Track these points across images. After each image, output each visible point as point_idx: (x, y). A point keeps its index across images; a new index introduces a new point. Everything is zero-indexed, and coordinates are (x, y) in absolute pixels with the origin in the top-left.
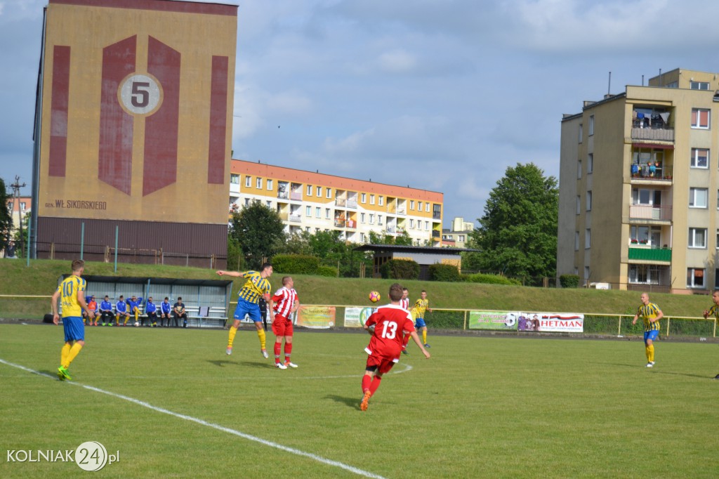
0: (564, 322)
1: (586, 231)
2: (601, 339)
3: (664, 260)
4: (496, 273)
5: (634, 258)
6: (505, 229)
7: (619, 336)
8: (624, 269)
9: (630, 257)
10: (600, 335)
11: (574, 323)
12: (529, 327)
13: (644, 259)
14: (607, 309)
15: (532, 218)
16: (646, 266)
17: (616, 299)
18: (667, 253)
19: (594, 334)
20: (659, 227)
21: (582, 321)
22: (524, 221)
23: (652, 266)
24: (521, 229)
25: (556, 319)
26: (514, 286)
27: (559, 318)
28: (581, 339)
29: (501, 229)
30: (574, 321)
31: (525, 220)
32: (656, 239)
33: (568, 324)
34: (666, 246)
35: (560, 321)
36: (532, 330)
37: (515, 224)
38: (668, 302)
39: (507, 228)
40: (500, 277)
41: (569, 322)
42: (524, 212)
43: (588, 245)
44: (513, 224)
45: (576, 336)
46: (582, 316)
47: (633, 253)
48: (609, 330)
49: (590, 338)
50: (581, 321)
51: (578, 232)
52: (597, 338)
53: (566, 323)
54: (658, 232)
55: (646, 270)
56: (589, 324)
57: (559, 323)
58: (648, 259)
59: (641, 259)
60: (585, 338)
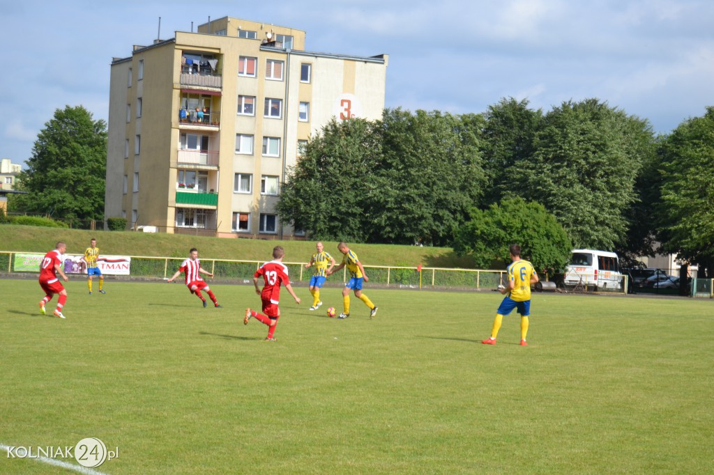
0: (110, 264)
1: (135, 175)
2: (147, 281)
3: (210, 204)
4: (43, 216)
5: (182, 202)
6: (53, 172)
7: (165, 279)
8: (171, 212)
9: (177, 201)
10: (147, 277)
11: (121, 266)
12: (76, 269)
13: (191, 203)
14: (153, 252)
15: (80, 160)
16: (193, 210)
17: (163, 242)
18: (213, 198)
19: (140, 277)
20: (206, 172)
21: (129, 263)
22: (72, 164)
23: (199, 210)
24: (68, 171)
25: (103, 262)
26: (61, 229)
27: (106, 260)
28: (128, 281)
29: (49, 171)
30: (121, 263)
31: (74, 163)
32: (203, 183)
33: (115, 267)
34: (212, 190)
35: (107, 263)
36: (78, 272)
37: (63, 167)
38: (213, 245)
39: (56, 170)
40: (46, 219)
41: (116, 264)
42: (73, 155)
43: (136, 189)
44: (61, 167)
45: (122, 279)
46: (128, 258)
47: (180, 197)
48: (155, 273)
49: (137, 280)
50: (127, 264)
51: (126, 176)
52: (143, 280)
53: (113, 265)
54: (204, 177)
55: (192, 214)
56: (136, 267)
57: (105, 266)
58: (194, 203)
59: (188, 203)
60: (132, 280)
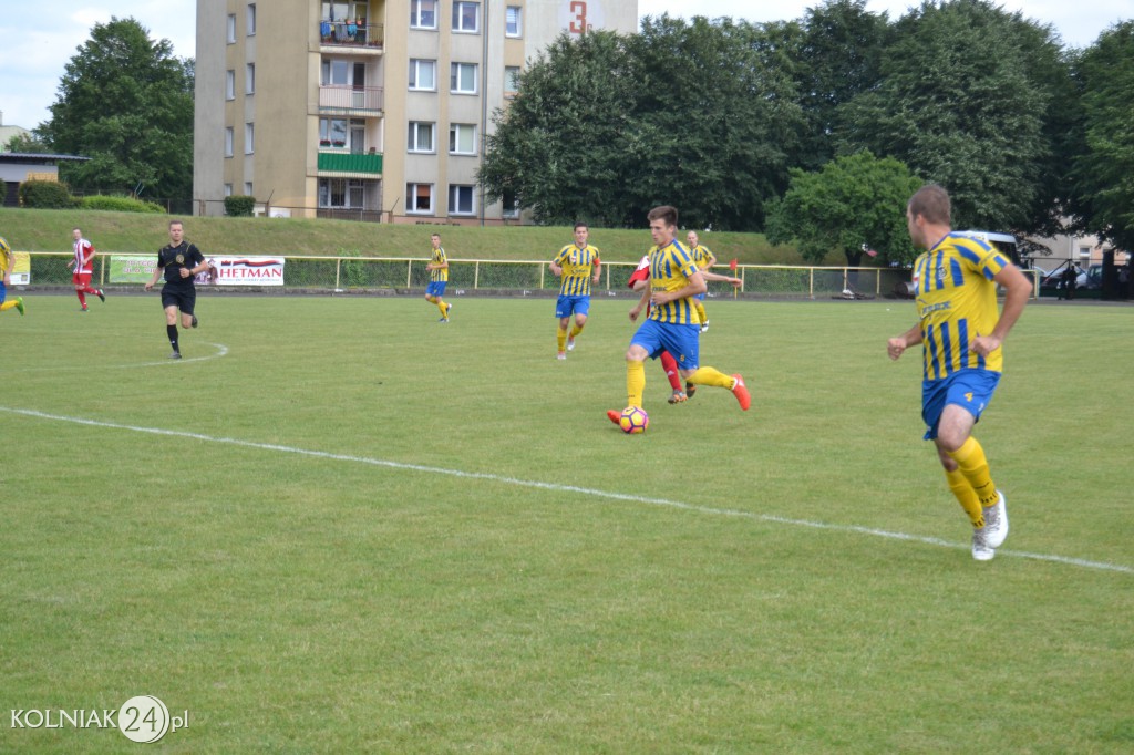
0: (254, 269)
1: (246, 127)
2: (311, 294)
3: (371, 171)
4: (128, 194)
5: (327, 169)
6: (92, 123)
7: (337, 290)
8: (312, 185)
9: (320, 167)
10: (309, 288)
11: (270, 271)
12: (202, 278)
13: (342, 170)
14: (302, 248)
15: (134, 101)
16: (343, 180)
17: (316, 233)
18: (375, 162)
19: (300, 288)
20: (361, 121)
21: (282, 267)
22: (121, 110)
23: (353, 181)
24: (115, 122)
25: (243, 266)
26: (154, 215)
27: (247, 264)
28: (282, 295)
29: (86, 123)
30: (270, 268)
31: (124, 108)
32: (358, 136)
33: (262, 273)
34: (373, 149)
35: (248, 268)
36: (207, 283)
37: (109, 115)
38: (393, 236)
39: (97, 120)
40: (131, 200)
41: (263, 269)
42: (122, 96)
43: (249, 149)
44: (104, 115)
45: (273, 291)
46: (281, 260)
47: (325, 162)
48: (318, 281)
49: (295, 293)
50: (279, 268)
51: (230, 129)
52: (304, 293)
53: (258, 271)
54: (361, 126)
55: (344, 188)
56: (293, 271)
57: (246, 272)
58: (347, 170)
59: (337, 170)
60: (287, 293)
